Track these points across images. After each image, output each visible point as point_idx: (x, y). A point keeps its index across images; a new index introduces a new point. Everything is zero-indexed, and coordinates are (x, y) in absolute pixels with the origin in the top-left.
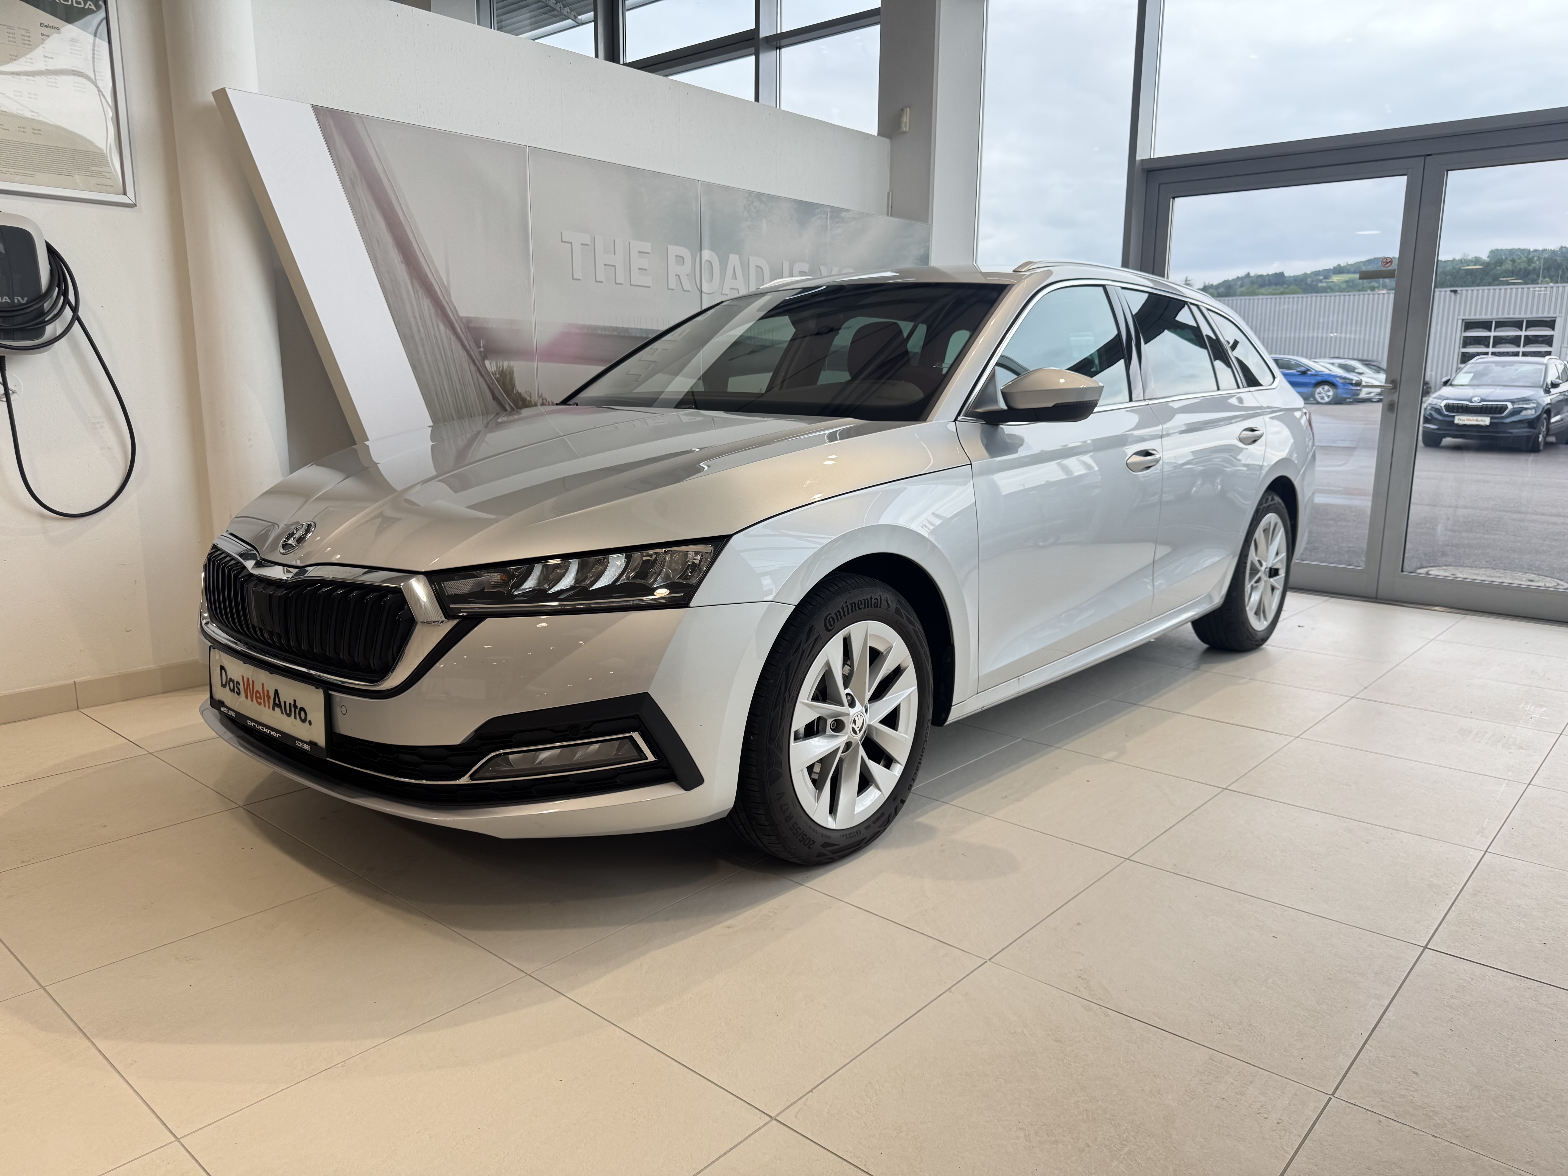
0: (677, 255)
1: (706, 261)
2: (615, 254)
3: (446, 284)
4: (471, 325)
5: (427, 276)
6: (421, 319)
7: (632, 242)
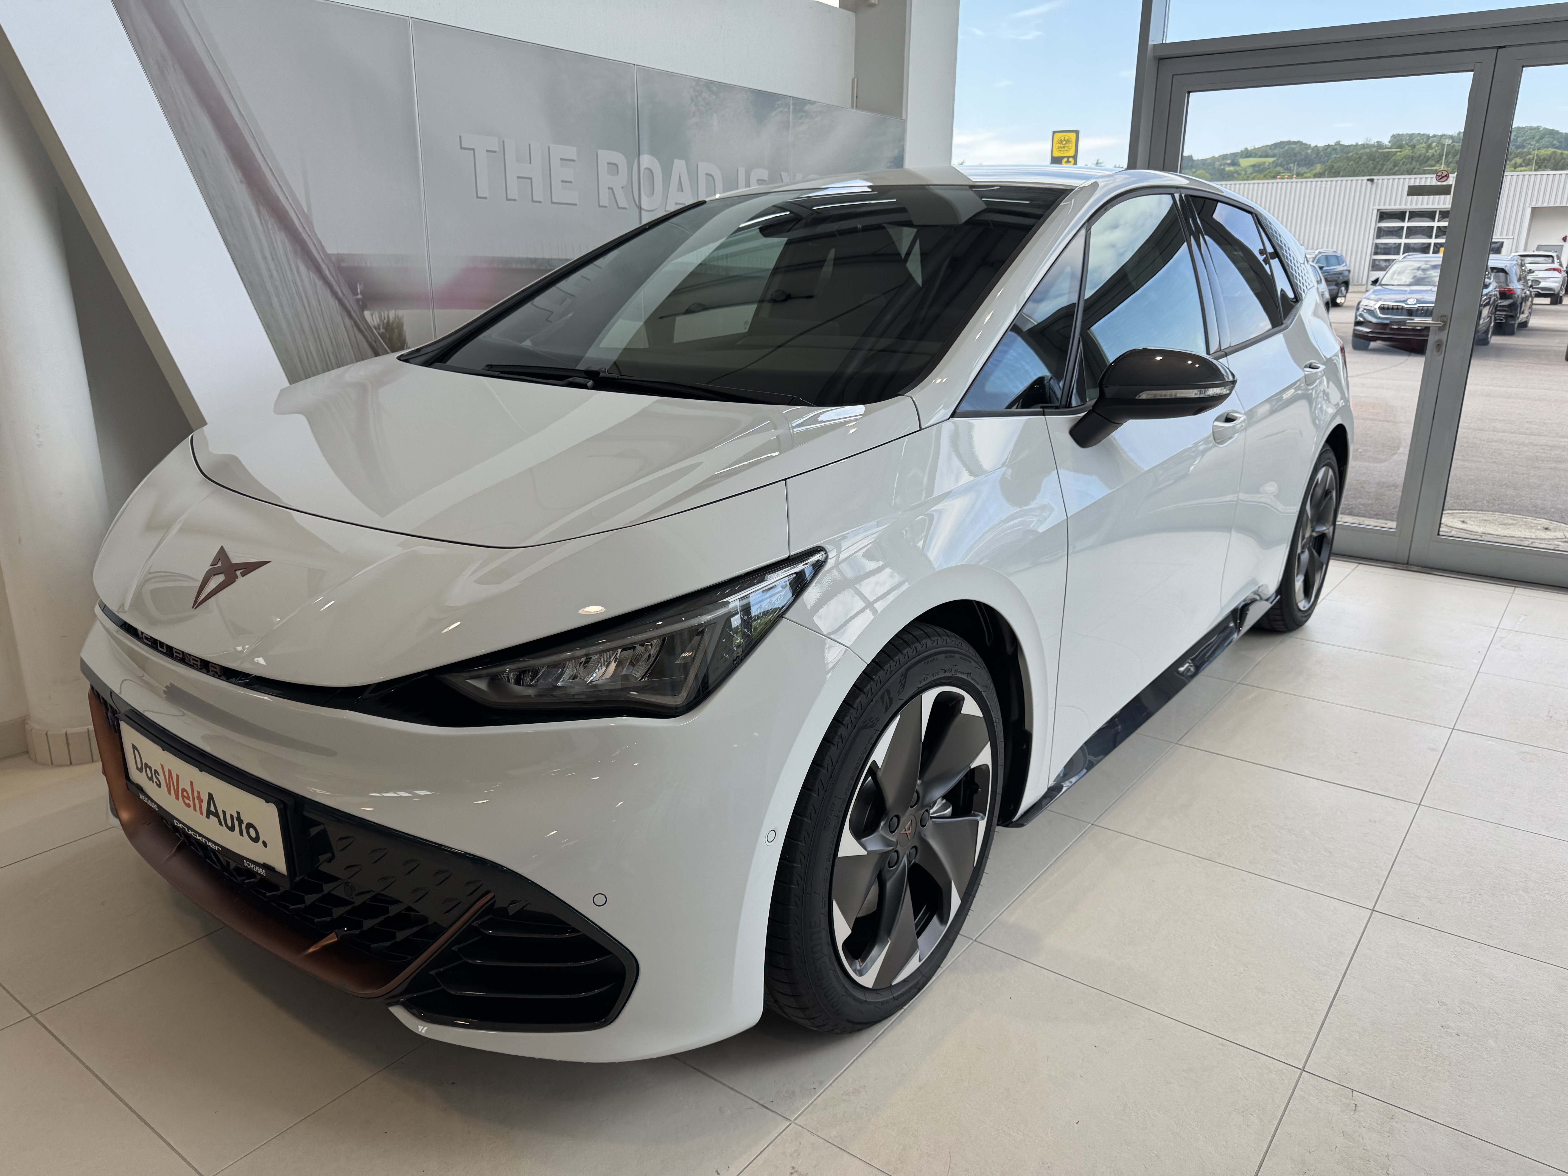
0: (608, 161)
1: (646, 168)
2: (530, 163)
3: (306, 211)
4: (344, 265)
5: (279, 200)
6: (273, 259)
7: (551, 146)
